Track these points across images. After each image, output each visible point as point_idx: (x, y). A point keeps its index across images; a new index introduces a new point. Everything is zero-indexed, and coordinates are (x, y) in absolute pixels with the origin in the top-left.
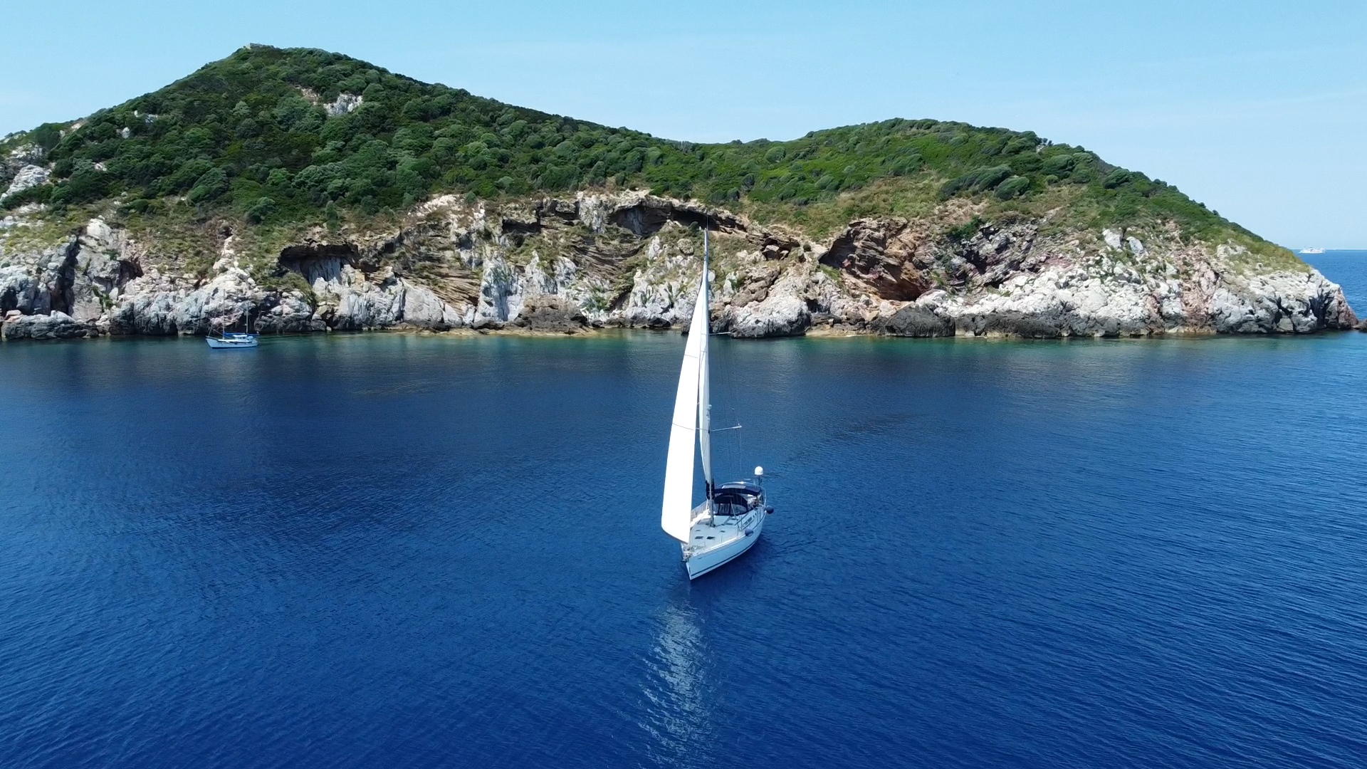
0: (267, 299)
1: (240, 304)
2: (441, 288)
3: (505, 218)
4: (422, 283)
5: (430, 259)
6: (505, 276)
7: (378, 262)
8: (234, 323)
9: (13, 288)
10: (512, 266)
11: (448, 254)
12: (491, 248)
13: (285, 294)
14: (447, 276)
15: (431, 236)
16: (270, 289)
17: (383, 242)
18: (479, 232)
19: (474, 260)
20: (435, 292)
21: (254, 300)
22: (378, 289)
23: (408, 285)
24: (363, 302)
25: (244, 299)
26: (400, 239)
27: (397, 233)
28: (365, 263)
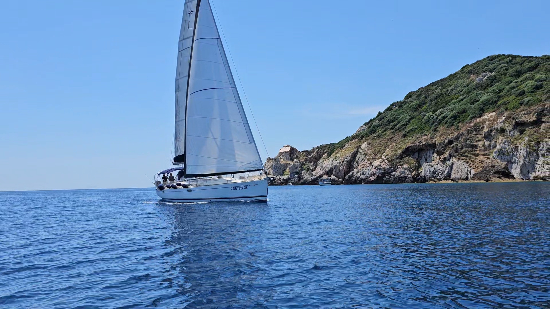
0: (389, 169)
1: (378, 171)
2: (472, 161)
3: (517, 120)
4: (462, 159)
5: (471, 146)
6: (508, 153)
7: (444, 150)
8: (375, 179)
9: (333, 168)
10: (514, 147)
11: (480, 143)
12: (502, 138)
13: (399, 166)
14: (478, 155)
15: (474, 135)
16: (393, 164)
17: (447, 140)
18: (497, 130)
19: (492, 145)
20: (468, 163)
21: (384, 169)
22: (441, 163)
23: (455, 161)
24: (432, 169)
25: (380, 169)
26: (457, 138)
27: (456, 134)
28: (437, 151)
